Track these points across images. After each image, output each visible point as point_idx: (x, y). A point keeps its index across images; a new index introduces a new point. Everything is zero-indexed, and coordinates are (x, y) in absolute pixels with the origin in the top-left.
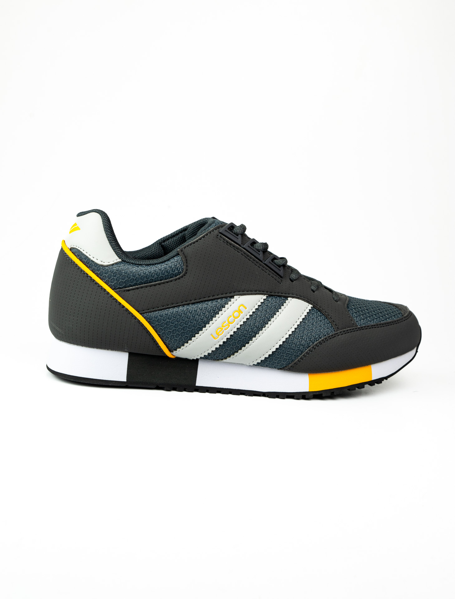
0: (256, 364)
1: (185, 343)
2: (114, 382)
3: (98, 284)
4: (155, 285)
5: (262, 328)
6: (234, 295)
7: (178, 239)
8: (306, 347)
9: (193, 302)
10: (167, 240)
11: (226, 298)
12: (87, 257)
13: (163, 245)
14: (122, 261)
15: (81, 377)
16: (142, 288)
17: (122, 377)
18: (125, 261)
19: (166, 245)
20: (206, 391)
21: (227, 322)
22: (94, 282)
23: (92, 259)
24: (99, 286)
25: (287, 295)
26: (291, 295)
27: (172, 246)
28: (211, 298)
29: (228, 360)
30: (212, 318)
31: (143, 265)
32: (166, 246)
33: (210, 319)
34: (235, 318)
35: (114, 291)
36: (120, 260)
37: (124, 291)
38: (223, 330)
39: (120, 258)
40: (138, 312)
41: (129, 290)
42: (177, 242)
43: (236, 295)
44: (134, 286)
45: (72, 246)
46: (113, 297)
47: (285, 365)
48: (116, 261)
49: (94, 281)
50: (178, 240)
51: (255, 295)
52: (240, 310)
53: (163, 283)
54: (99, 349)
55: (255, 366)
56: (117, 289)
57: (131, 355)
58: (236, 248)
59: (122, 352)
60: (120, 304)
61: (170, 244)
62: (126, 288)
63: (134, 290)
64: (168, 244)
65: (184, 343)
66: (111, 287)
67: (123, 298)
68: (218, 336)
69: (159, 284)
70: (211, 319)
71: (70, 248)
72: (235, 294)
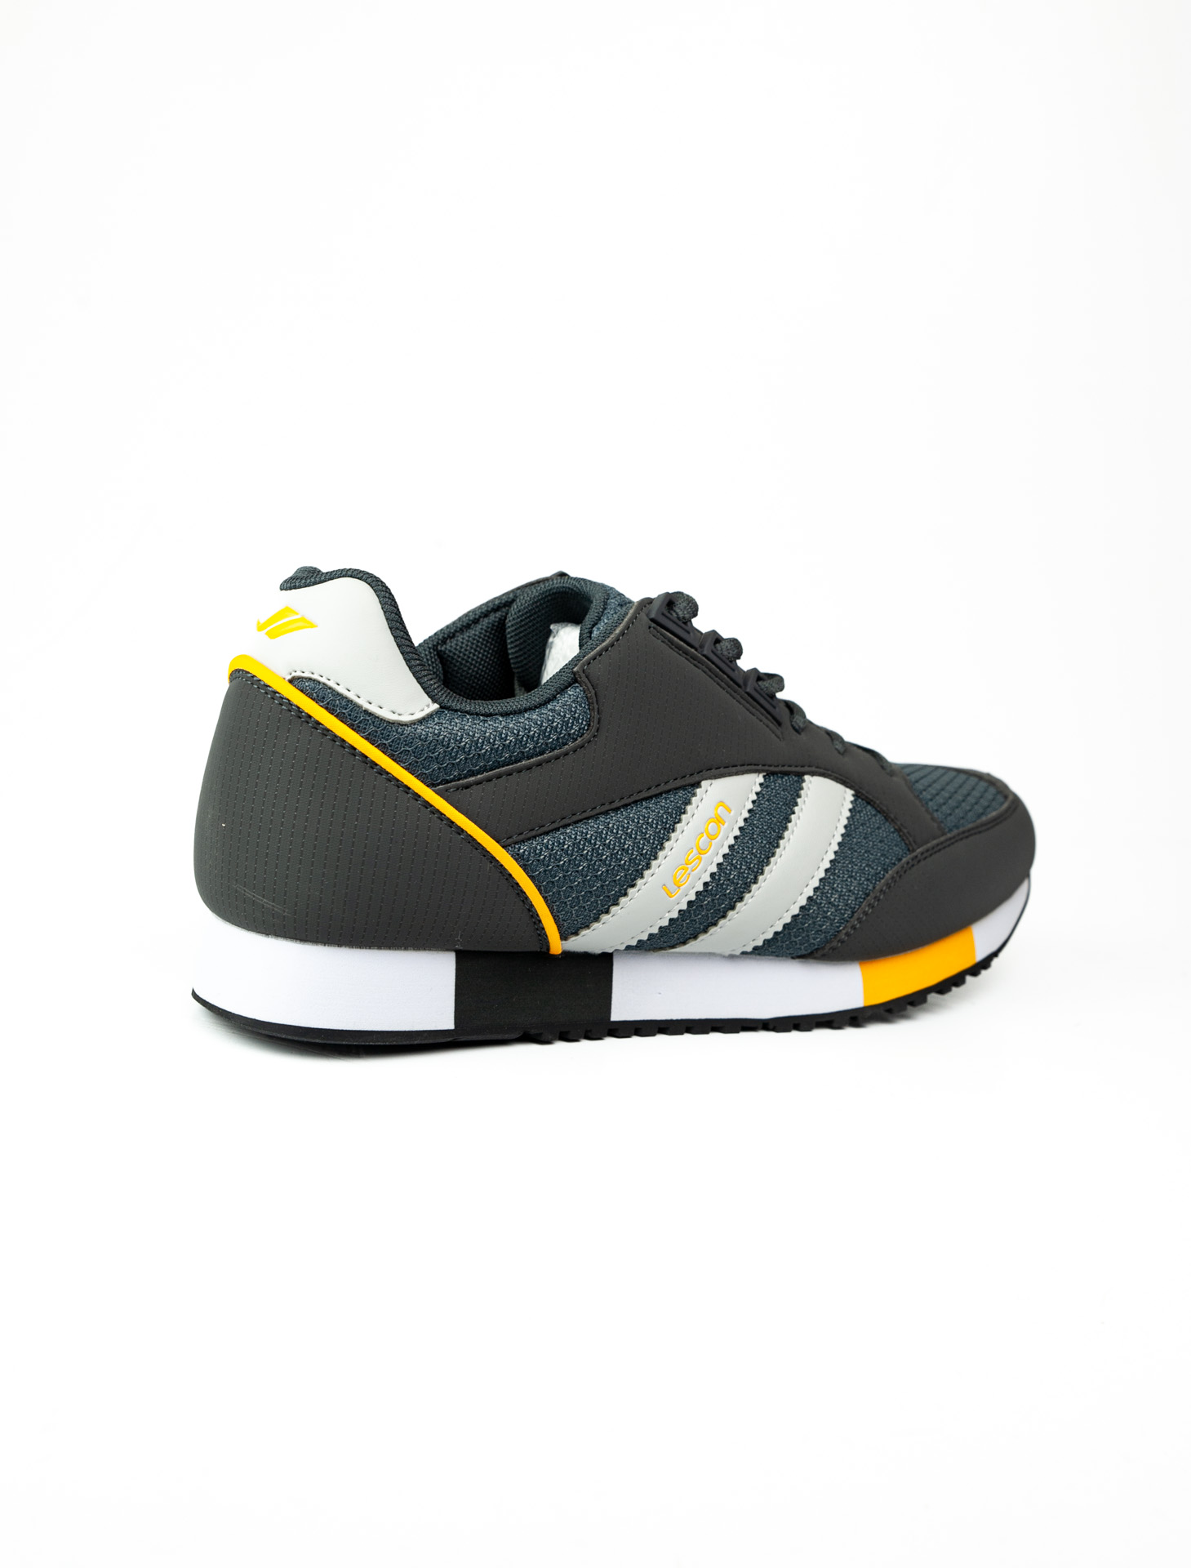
0: (749, 949)
1: (603, 913)
2: (426, 1034)
3: (388, 773)
4: (529, 768)
5: (769, 858)
6: (701, 779)
7: (481, 633)
8: (861, 897)
9: (617, 804)
10: (451, 638)
11: (683, 788)
12: (350, 701)
13: (441, 651)
14: (441, 707)
15: (342, 1031)
16: (499, 777)
17: (444, 1019)
18: (449, 708)
19: (450, 651)
20: (633, 1031)
21: (695, 851)
22: (373, 768)
23: (366, 706)
24: (391, 779)
25: (802, 770)
26: (806, 769)
27: (467, 653)
28: (654, 791)
29: (692, 946)
30: (662, 844)
31: (496, 714)
32: (451, 654)
33: (657, 847)
34: (711, 837)
35: (433, 791)
36: (436, 706)
37: (458, 789)
38: (688, 872)
39: (434, 701)
40: (498, 842)
41: (467, 787)
42: (478, 642)
43: (706, 779)
44: (479, 772)
45: (294, 674)
46: (431, 806)
47: (816, 947)
48: (427, 711)
49: (374, 764)
50: (480, 637)
51: (743, 774)
52: (719, 818)
53: (548, 761)
54: (384, 949)
55: (750, 956)
56: (438, 784)
57: (463, 958)
58: (691, 657)
59: (440, 952)
60: (451, 823)
61: (461, 647)
62: (461, 782)
63: (480, 783)
64: (456, 649)
65: (600, 914)
66: (421, 777)
67: (456, 808)
68: (679, 887)
69: (539, 764)
70: (659, 847)
71: (289, 677)
72: (702, 776)
